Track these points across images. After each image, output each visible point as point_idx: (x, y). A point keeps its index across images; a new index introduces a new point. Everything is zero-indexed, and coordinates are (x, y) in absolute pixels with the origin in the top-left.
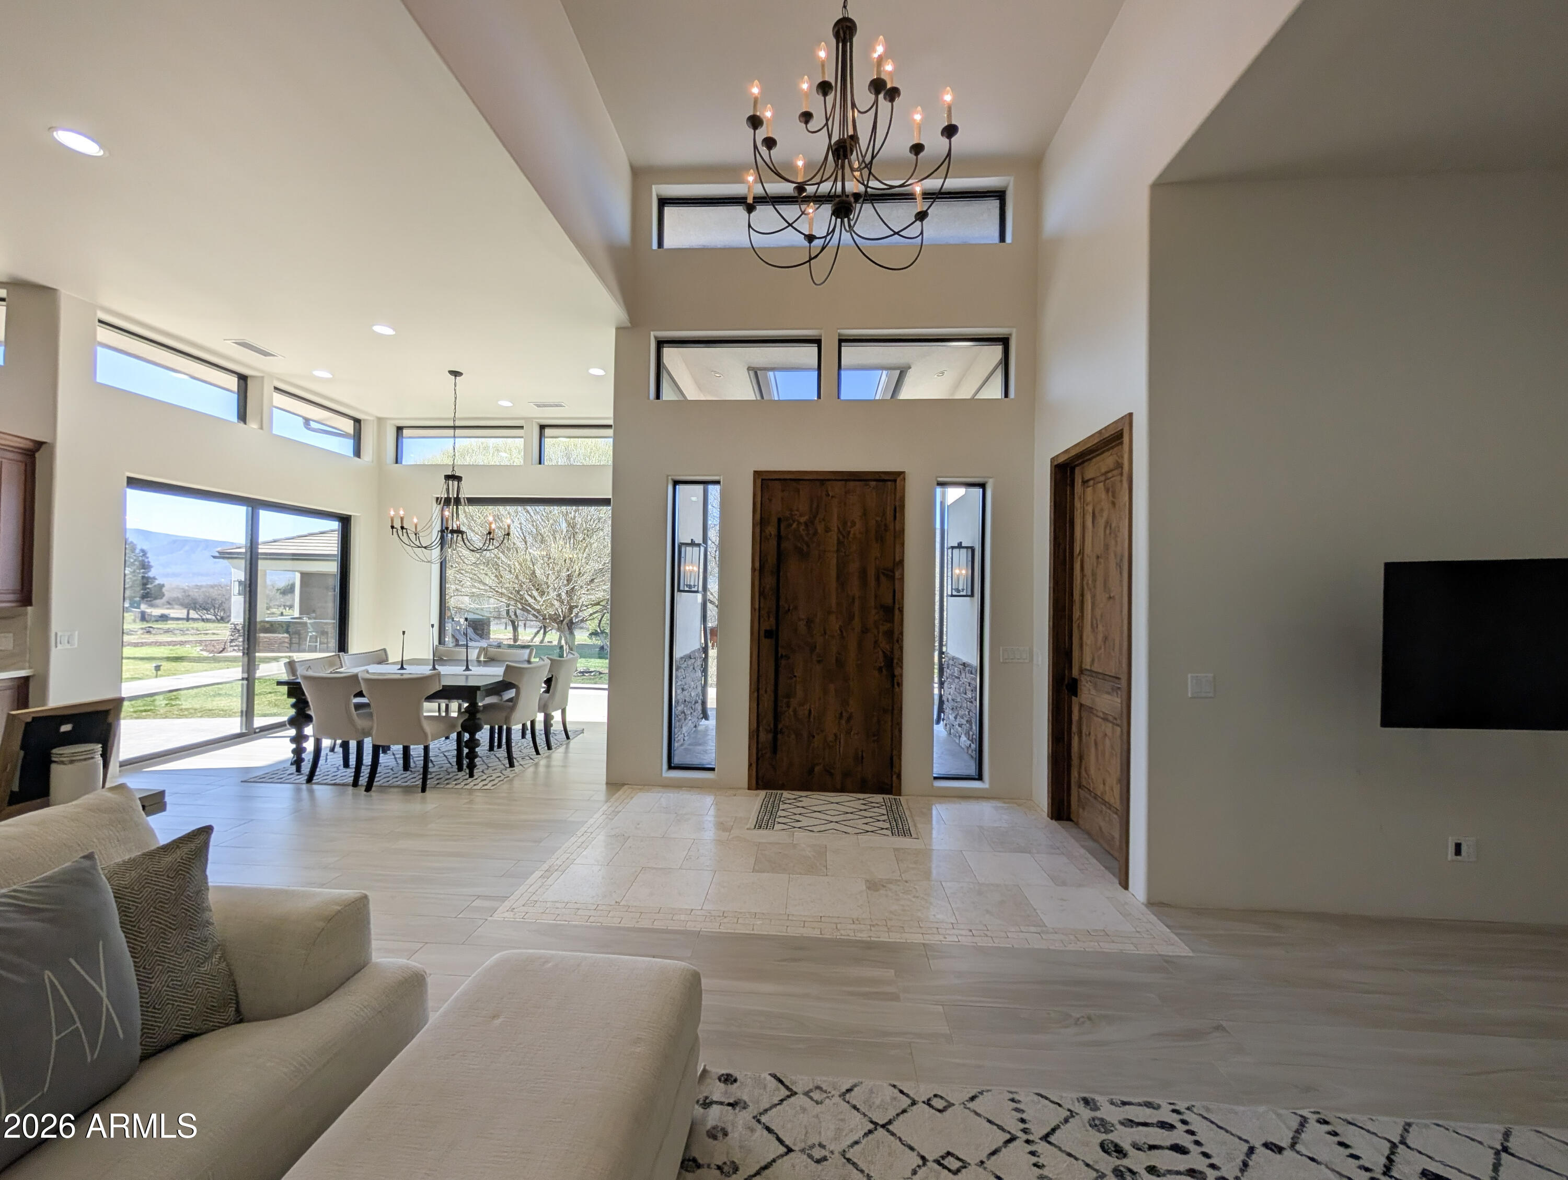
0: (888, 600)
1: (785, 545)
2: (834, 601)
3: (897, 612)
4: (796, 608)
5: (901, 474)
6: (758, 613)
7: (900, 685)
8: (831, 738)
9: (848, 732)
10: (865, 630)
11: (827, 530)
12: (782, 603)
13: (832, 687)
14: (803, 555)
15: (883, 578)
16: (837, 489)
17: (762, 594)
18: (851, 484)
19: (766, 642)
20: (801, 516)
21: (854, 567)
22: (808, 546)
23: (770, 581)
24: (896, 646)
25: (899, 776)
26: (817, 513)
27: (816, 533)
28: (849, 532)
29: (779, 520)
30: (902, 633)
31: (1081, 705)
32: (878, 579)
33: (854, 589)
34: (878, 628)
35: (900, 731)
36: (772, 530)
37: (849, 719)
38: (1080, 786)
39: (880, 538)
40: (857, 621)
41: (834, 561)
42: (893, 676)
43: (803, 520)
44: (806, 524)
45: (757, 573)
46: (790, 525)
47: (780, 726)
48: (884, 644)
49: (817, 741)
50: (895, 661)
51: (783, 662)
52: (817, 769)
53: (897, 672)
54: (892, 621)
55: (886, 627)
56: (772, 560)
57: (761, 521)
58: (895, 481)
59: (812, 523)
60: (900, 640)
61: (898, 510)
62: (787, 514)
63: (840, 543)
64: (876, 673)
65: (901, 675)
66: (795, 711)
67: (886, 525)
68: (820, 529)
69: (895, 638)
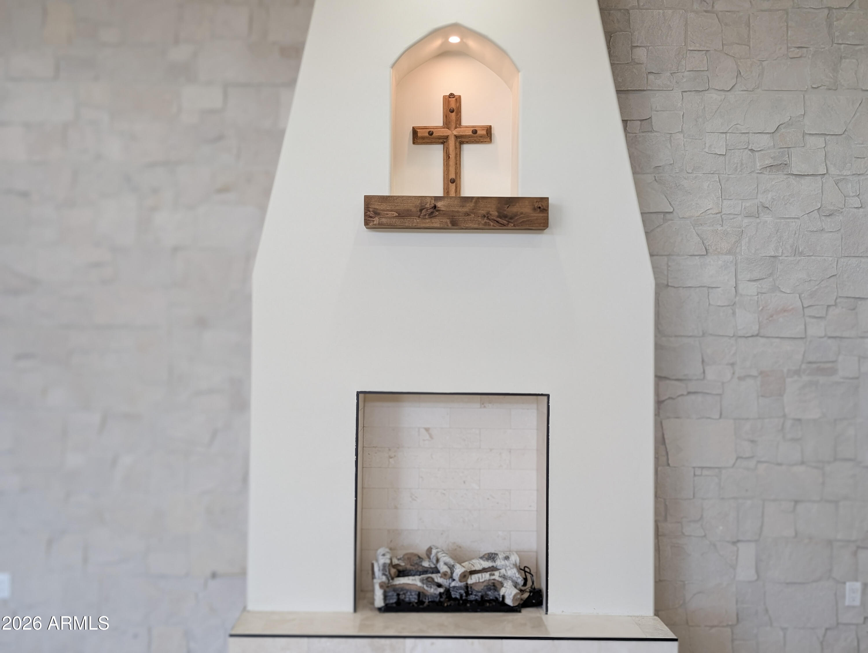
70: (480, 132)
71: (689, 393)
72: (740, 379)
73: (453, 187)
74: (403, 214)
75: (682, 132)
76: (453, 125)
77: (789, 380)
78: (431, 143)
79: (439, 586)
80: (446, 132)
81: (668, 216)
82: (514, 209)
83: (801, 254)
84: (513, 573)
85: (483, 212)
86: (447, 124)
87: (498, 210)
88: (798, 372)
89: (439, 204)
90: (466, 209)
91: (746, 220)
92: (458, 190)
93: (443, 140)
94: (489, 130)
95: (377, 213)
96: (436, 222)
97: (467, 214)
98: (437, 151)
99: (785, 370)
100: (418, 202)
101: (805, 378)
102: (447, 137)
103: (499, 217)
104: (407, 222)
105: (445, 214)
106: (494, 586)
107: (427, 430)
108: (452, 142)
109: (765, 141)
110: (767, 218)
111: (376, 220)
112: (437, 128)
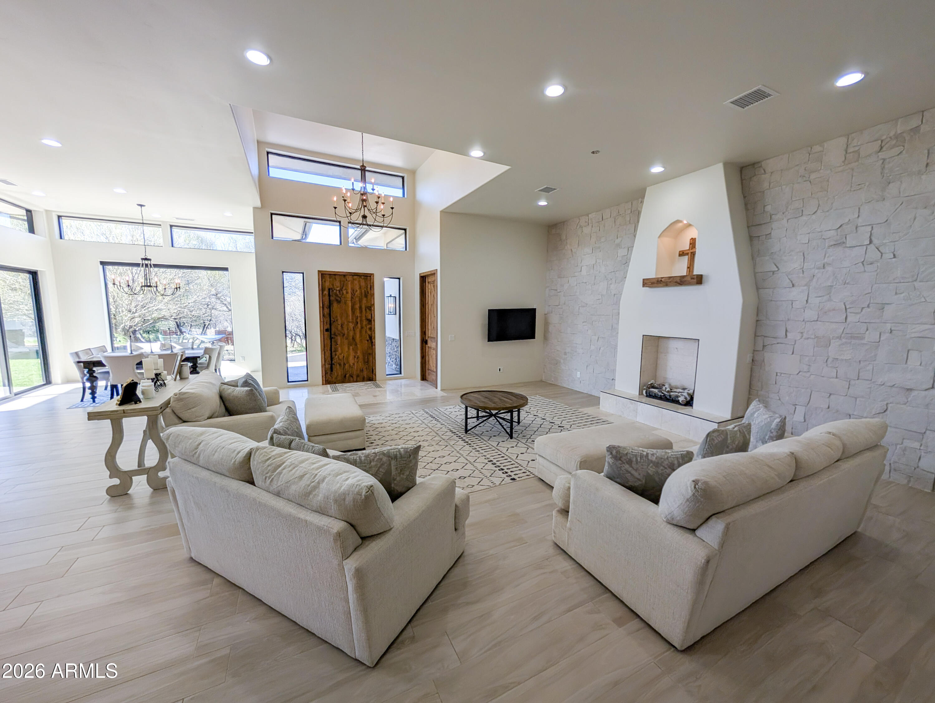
0: (370, 317)
1: (331, 298)
2: (351, 317)
3: (373, 321)
4: (337, 320)
5: (373, 274)
6: (322, 322)
7: (374, 345)
8: (352, 365)
9: (358, 362)
10: (362, 328)
11: (347, 293)
12: (332, 319)
13: (351, 348)
14: (339, 302)
15: (368, 310)
16: (350, 278)
17: (323, 315)
18: (355, 277)
19: (326, 333)
20: (337, 287)
21: (357, 306)
22: (340, 299)
23: (327, 311)
24: (373, 332)
25: (375, 375)
26: (343, 286)
27: (343, 293)
28: (355, 294)
29: (329, 289)
30: (374, 328)
31: (428, 347)
32: (366, 310)
33: (358, 314)
34: (366, 327)
35: (375, 360)
36: (326, 292)
37: (358, 358)
38: (428, 370)
39: (366, 296)
40: (359, 325)
41: (350, 304)
42: (372, 342)
43: (338, 289)
44: (339, 291)
45: (322, 309)
46: (333, 291)
47: (333, 362)
48: (369, 332)
49: (347, 366)
50: (373, 337)
51: (333, 340)
52: (347, 376)
53: (373, 341)
54: (371, 324)
55: (369, 326)
56: (327, 303)
57: (322, 290)
58: (370, 276)
59: (342, 290)
60: (374, 331)
61: (372, 287)
62: (331, 287)
63: (352, 298)
64: (366, 342)
65: (375, 342)
66: (338, 357)
67: (368, 292)
68: (345, 292)
69: (372, 330)
71: (778, 343)
72: (805, 339)
73: (689, 270)
74: (653, 283)
75: (785, 237)
76: (692, 248)
77: (832, 341)
78: (684, 255)
80: (690, 251)
81: (775, 272)
82: (685, 279)
83: (848, 284)
84: (686, 394)
85: (675, 281)
86: (690, 248)
87: (680, 280)
88: (840, 338)
89: (663, 280)
90: (670, 280)
91: (817, 271)
93: (689, 254)
95: (646, 284)
96: (662, 285)
97: (670, 282)
98: (687, 258)
99: (831, 337)
100: (657, 279)
101: (844, 340)
103: (681, 282)
104: (655, 285)
105: (664, 282)
106: (677, 397)
107: (677, 348)
108: (691, 255)
109: (832, 233)
110: (829, 269)
111: (645, 286)
112: (687, 250)
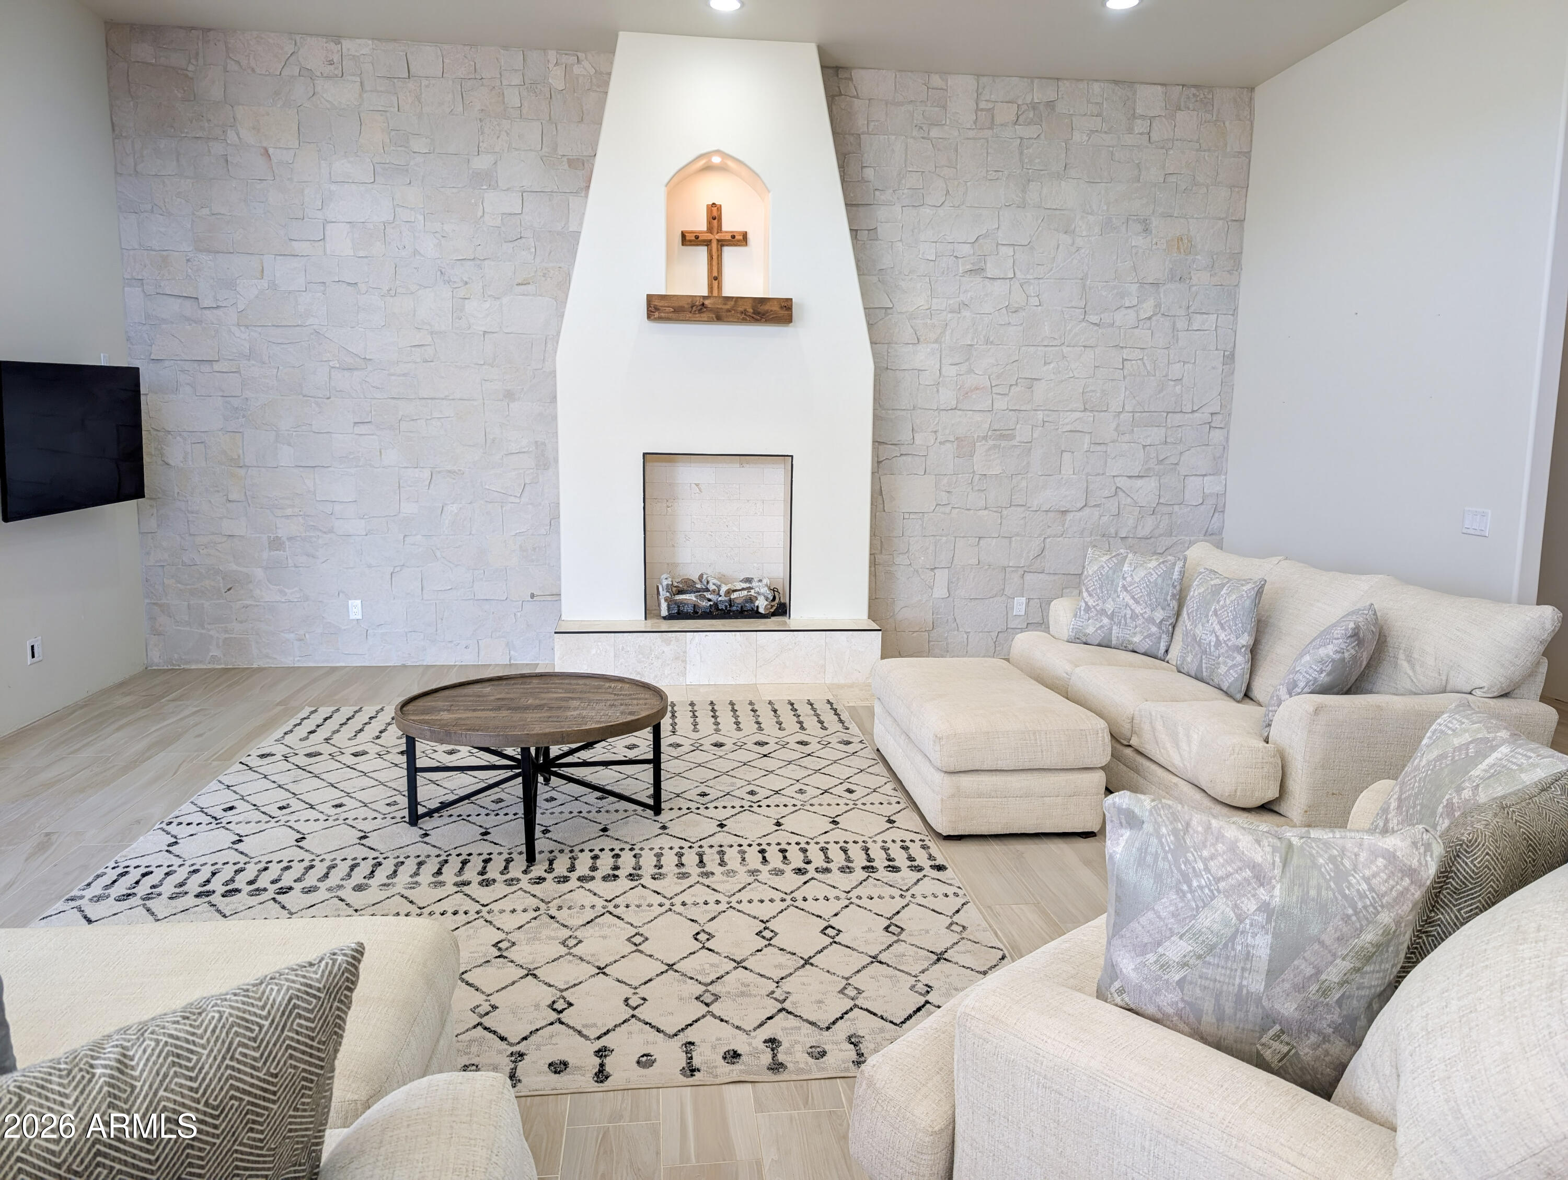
70: (738, 237)
71: (901, 455)
72: (941, 443)
73: (715, 283)
74: (678, 310)
75: (901, 240)
76: (715, 230)
77: (978, 444)
78: (697, 245)
79: (710, 600)
80: (709, 236)
81: (889, 311)
82: (766, 307)
83: (992, 343)
84: (764, 590)
85: (741, 309)
86: (710, 229)
87: (754, 308)
88: (985, 438)
89: (707, 302)
90: (728, 307)
91: (950, 315)
92: (720, 288)
93: (707, 243)
94: (745, 235)
95: (657, 309)
96: (705, 316)
97: (729, 311)
98: (702, 251)
99: (976, 436)
100: (689, 301)
101: (991, 442)
102: (710, 241)
103: (754, 313)
104: (681, 315)
105: (711, 310)
106: (751, 600)
107: (697, 485)
108: (714, 245)
109: (966, 249)
110: (966, 313)
111: (657, 314)
112: (702, 232)
